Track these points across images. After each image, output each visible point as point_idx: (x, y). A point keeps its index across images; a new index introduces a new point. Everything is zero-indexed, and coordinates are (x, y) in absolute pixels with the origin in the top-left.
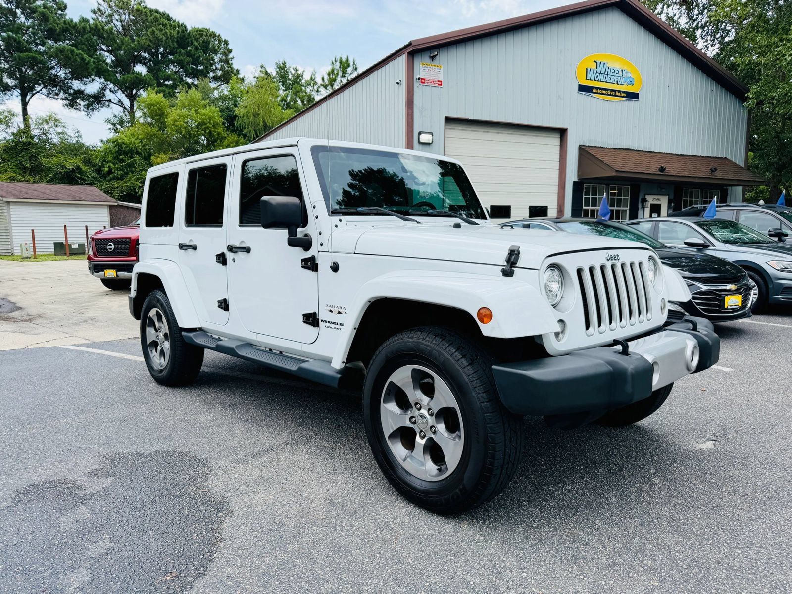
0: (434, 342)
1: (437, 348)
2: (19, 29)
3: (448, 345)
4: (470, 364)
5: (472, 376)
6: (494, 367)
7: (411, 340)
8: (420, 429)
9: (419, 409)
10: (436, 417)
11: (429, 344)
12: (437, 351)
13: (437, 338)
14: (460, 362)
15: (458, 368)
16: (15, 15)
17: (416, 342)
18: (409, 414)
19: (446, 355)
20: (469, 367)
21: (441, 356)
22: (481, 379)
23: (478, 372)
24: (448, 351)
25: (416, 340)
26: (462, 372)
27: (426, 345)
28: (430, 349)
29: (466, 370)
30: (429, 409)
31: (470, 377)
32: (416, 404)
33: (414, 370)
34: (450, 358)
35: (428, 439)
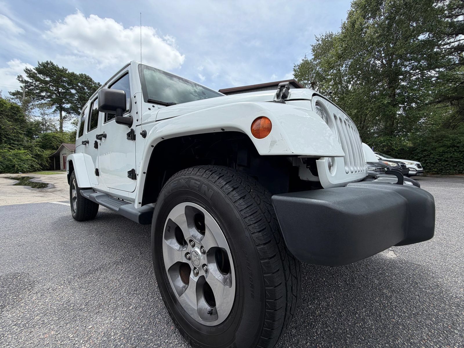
0: (204, 176)
1: (206, 181)
2: (85, 93)
3: (218, 177)
4: (243, 198)
5: (245, 211)
6: (275, 197)
7: (183, 177)
8: (193, 266)
9: (193, 246)
10: (207, 255)
11: (199, 178)
12: (205, 184)
13: (207, 172)
14: (230, 196)
15: (228, 201)
16: (84, 89)
17: (187, 178)
18: (185, 250)
19: (215, 188)
20: (241, 201)
21: (210, 190)
22: (255, 215)
23: (252, 206)
24: (218, 184)
25: (188, 176)
26: (232, 206)
27: (196, 180)
28: (199, 183)
29: (237, 204)
30: (202, 247)
31: (242, 213)
32: (191, 241)
33: (187, 207)
34: (220, 192)
35: (200, 277)
